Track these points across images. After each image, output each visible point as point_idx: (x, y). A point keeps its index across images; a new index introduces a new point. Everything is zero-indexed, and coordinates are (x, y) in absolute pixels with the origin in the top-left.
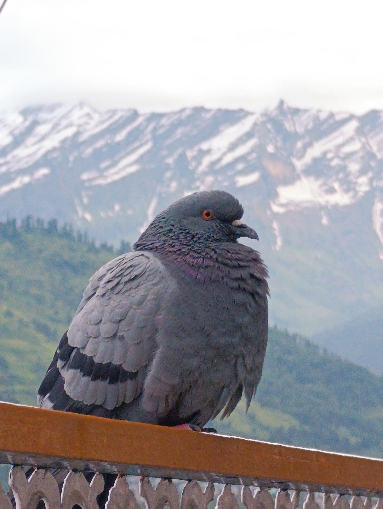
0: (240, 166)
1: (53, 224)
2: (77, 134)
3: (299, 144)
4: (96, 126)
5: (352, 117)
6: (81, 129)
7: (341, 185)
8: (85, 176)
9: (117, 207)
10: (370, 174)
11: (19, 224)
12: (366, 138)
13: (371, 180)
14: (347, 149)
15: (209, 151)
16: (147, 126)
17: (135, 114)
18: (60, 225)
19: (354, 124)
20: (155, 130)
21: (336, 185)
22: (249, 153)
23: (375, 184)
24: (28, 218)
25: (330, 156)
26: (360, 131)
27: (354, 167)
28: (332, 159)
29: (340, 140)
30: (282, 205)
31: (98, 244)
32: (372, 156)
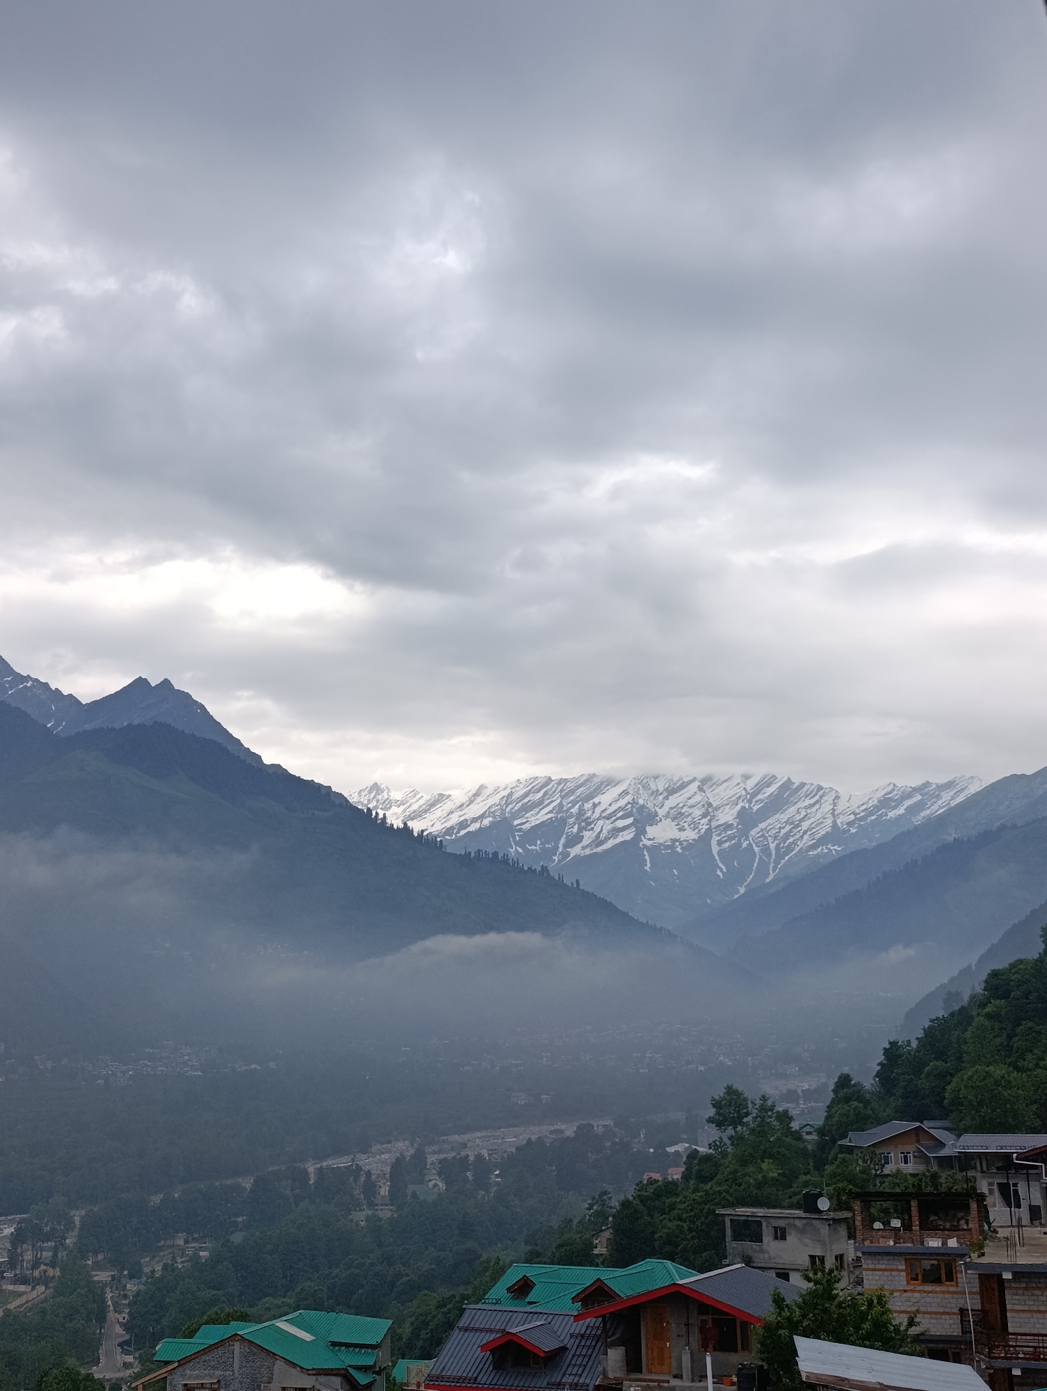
0: (621, 814)
1: (495, 854)
2: (511, 794)
3: (661, 798)
4: (524, 788)
5: (694, 779)
6: (513, 790)
7: (689, 825)
8: (516, 822)
9: (539, 842)
10: (709, 817)
11: (473, 855)
12: (705, 792)
13: (710, 821)
14: (692, 801)
15: (600, 803)
16: (557, 788)
17: (550, 780)
18: (500, 855)
19: (696, 784)
20: (561, 791)
21: (686, 825)
22: (626, 805)
23: (712, 824)
24: (479, 850)
25: (681, 805)
26: (701, 789)
27: (697, 812)
28: (682, 808)
29: (688, 795)
30: (650, 839)
31: (526, 868)
32: (710, 805)
